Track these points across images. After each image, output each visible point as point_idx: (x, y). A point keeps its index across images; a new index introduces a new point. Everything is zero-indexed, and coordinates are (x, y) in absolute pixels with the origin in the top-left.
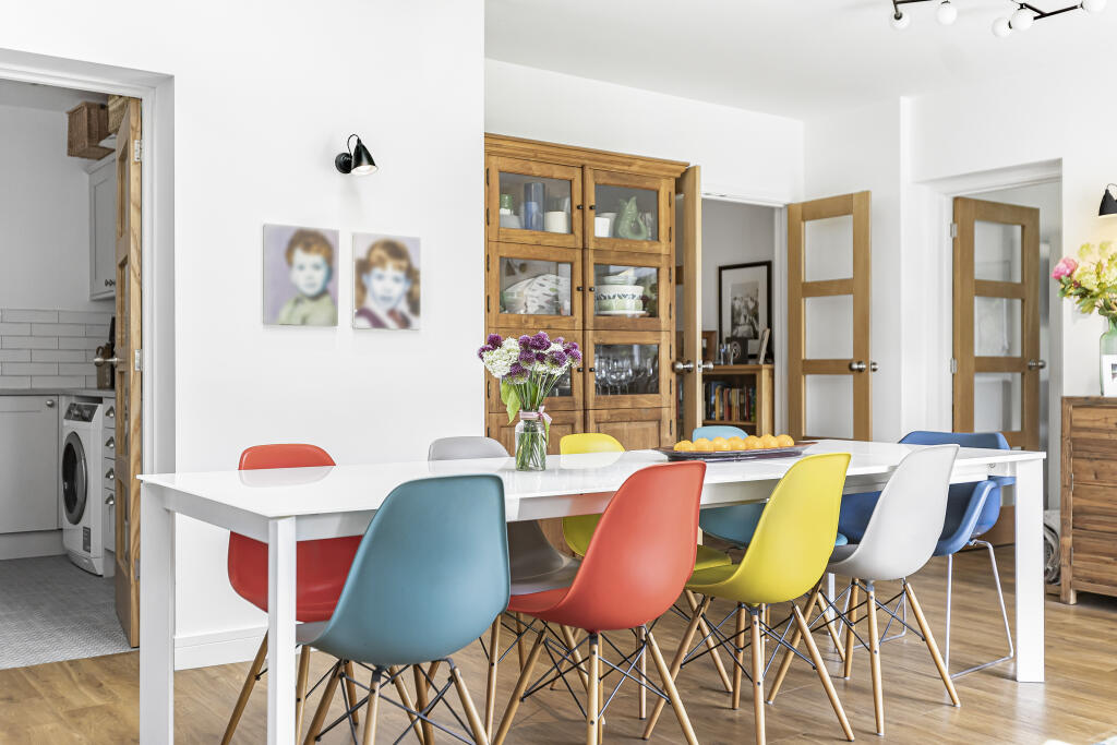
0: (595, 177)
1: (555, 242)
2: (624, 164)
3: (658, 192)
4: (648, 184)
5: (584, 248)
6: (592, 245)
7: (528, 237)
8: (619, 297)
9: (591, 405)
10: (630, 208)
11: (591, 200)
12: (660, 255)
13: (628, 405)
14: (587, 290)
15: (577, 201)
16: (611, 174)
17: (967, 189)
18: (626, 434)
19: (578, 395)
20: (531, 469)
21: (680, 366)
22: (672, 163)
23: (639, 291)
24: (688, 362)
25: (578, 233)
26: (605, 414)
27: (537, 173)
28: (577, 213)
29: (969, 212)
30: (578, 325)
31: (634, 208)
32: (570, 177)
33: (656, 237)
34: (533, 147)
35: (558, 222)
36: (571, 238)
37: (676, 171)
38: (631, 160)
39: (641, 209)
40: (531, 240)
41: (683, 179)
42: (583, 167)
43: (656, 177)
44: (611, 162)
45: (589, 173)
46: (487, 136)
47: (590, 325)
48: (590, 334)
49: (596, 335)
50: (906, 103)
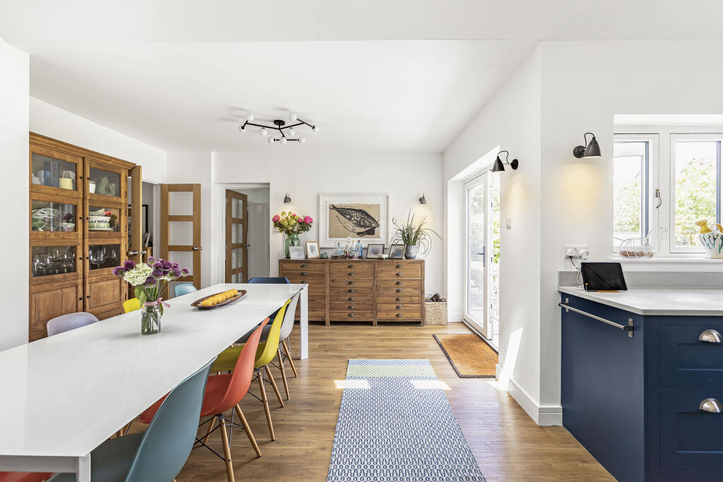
0: (90, 164)
1: (68, 194)
2: (105, 160)
3: (120, 175)
4: (116, 171)
5: (84, 199)
6: (88, 197)
7: (50, 190)
8: (99, 222)
9: (87, 274)
10: (105, 181)
11: (88, 174)
12: (121, 203)
13: (106, 273)
14: (86, 219)
15: (80, 174)
16: (99, 164)
17: (231, 187)
18: (105, 287)
19: (80, 271)
20: (155, 332)
21: (132, 253)
22: (129, 163)
23: (108, 219)
24: (135, 251)
25: (80, 190)
26: (94, 279)
27: (57, 157)
28: (80, 181)
29: (230, 194)
30: (80, 236)
31: (107, 180)
32: (76, 162)
33: (119, 195)
34: (56, 143)
35: (67, 183)
36: (76, 193)
37: (129, 166)
38: (109, 158)
39: (110, 181)
40: (54, 193)
41: (133, 170)
42: (83, 158)
43: (120, 168)
44: (100, 158)
45: (87, 162)
46: (31, 134)
47: (87, 236)
48: (87, 240)
49: (89, 241)
50: (213, 154)
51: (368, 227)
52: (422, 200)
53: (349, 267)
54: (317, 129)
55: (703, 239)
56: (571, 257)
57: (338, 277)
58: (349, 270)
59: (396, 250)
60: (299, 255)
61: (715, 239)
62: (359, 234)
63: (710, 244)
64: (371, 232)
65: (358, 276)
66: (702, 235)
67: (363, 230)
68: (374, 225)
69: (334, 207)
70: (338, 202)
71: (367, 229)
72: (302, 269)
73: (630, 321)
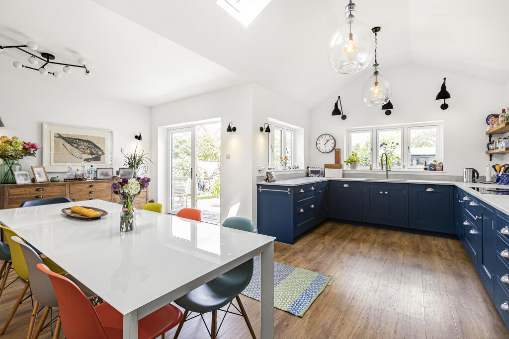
51: (94, 154)
52: (138, 138)
53: (90, 186)
54: (90, 74)
56: (260, 170)
57: (79, 196)
58: (91, 189)
59: (124, 172)
60: (26, 180)
61: (284, 163)
62: (86, 160)
63: (283, 165)
64: (97, 159)
65: (98, 193)
67: (90, 157)
68: (99, 153)
69: (60, 136)
70: (65, 132)
71: (94, 156)
72: (37, 192)
73: (289, 189)
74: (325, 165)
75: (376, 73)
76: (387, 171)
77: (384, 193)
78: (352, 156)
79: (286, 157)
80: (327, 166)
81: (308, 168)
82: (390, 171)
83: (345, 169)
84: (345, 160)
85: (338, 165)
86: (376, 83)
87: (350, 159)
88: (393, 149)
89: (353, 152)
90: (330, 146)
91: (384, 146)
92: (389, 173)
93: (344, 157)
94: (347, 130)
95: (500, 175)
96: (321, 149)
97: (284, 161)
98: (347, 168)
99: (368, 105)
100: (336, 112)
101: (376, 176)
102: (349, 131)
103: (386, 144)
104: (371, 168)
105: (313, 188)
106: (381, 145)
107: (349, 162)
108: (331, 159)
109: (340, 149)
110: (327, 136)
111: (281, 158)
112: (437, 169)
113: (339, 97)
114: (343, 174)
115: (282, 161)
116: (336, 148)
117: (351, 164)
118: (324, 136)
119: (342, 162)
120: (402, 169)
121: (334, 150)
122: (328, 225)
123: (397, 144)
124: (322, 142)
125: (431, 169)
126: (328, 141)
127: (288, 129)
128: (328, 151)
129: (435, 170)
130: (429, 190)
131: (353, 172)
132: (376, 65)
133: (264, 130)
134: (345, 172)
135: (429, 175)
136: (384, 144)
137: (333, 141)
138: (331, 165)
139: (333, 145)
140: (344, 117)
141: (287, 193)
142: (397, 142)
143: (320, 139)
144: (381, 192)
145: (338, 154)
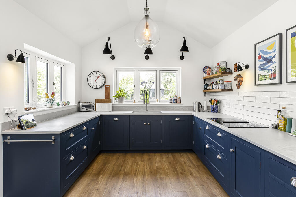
55: (47, 100)
56: (8, 114)
61: (51, 100)
63: (49, 103)
66: (47, 99)
73: (53, 137)
74: (96, 99)
75: (147, 16)
76: (147, 104)
77: (147, 124)
78: (120, 92)
79: (53, 93)
80: (98, 101)
81: (79, 102)
82: (149, 104)
83: (114, 103)
84: (114, 95)
85: (107, 100)
86: (147, 27)
87: (118, 94)
88: (150, 87)
89: (120, 88)
90: (100, 82)
91: (144, 84)
92: (148, 105)
93: (113, 93)
94: (115, 69)
95: (214, 107)
96: (92, 85)
97: (50, 97)
98: (115, 102)
99: (140, 46)
100: (107, 51)
101: (138, 108)
102: (118, 70)
103: (146, 83)
104: (134, 102)
105: (85, 128)
106: (142, 83)
107: (118, 97)
108: (101, 94)
109: (109, 85)
110: (98, 73)
111: (47, 94)
112: (178, 102)
113: (109, 38)
114: (113, 107)
115: (48, 97)
116: (106, 84)
117: (119, 98)
118: (95, 73)
119: (111, 97)
120: (156, 102)
121: (104, 86)
122: (101, 159)
123: (153, 83)
124: (93, 78)
125: (174, 102)
126: (98, 77)
127: (56, 63)
128: (98, 87)
129: (176, 102)
130: (177, 119)
131: (121, 105)
132: (147, 9)
133: (16, 59)
134: (114, 106)
135: (173, 107)
136: (144, 82)
137: (103, 78)
138: (101, 99)
139: (103, 82)
140: (113, 58)
141: (51, 142)
142: (153, 82)
143: (91, 75)
144: (145, 123)
145: (107, 89)
